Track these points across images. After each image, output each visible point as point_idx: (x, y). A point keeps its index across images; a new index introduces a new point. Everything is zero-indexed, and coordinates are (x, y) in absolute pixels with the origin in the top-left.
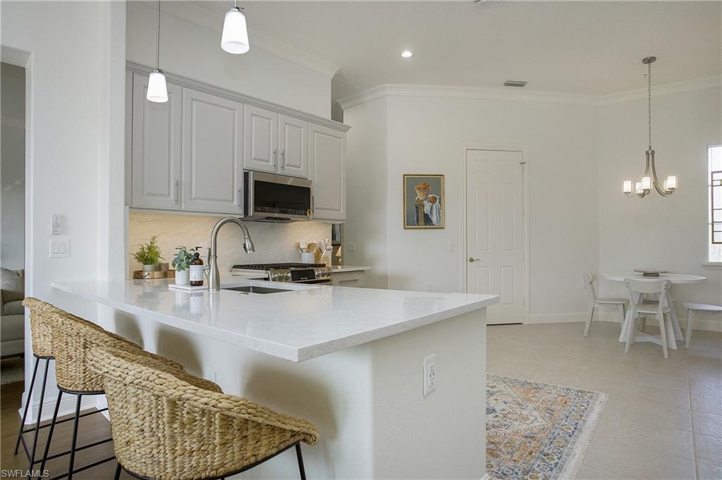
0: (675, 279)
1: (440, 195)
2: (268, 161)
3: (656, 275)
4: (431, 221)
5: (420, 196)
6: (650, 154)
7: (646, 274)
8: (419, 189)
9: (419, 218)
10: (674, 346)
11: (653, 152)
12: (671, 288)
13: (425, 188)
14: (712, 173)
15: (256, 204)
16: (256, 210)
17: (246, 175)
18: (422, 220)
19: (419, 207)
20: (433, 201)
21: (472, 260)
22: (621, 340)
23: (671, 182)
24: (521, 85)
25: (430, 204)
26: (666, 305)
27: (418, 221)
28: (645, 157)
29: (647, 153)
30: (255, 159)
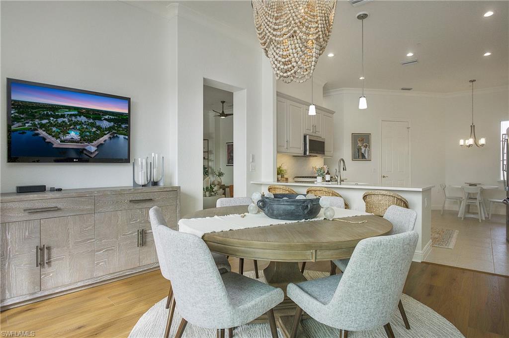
0: (485, 187)
1: (369, 144)
2: (310, 130)
3: (475, 185)
4: (365, 157)
5: (360, 145)
6: (473, 127)
7: (471, 185)
8: (359, 140)
9: (359, 155)
10: (484, 219)
11: (474, 126)
12: (483, 191)
13: (362, 140)
14: (503, 135)
15: (310, 150)
16: (310, 153)
17: (305, 137)
18: (361, 157)
19: (359, 149)
20: (366, 146)
21: (384, 177)
22: (459, 216)
23: (482, 141)
24: (409, 89)
25: (364, 148)
26: (480, 199)
27: (359, 157)
28: (470, 128)
29: (471, 126)
30: (307, 129)
